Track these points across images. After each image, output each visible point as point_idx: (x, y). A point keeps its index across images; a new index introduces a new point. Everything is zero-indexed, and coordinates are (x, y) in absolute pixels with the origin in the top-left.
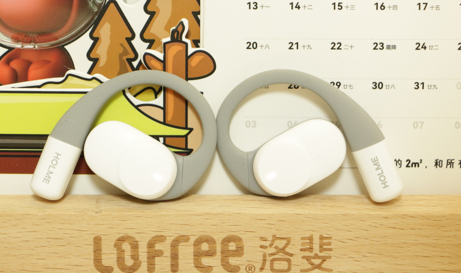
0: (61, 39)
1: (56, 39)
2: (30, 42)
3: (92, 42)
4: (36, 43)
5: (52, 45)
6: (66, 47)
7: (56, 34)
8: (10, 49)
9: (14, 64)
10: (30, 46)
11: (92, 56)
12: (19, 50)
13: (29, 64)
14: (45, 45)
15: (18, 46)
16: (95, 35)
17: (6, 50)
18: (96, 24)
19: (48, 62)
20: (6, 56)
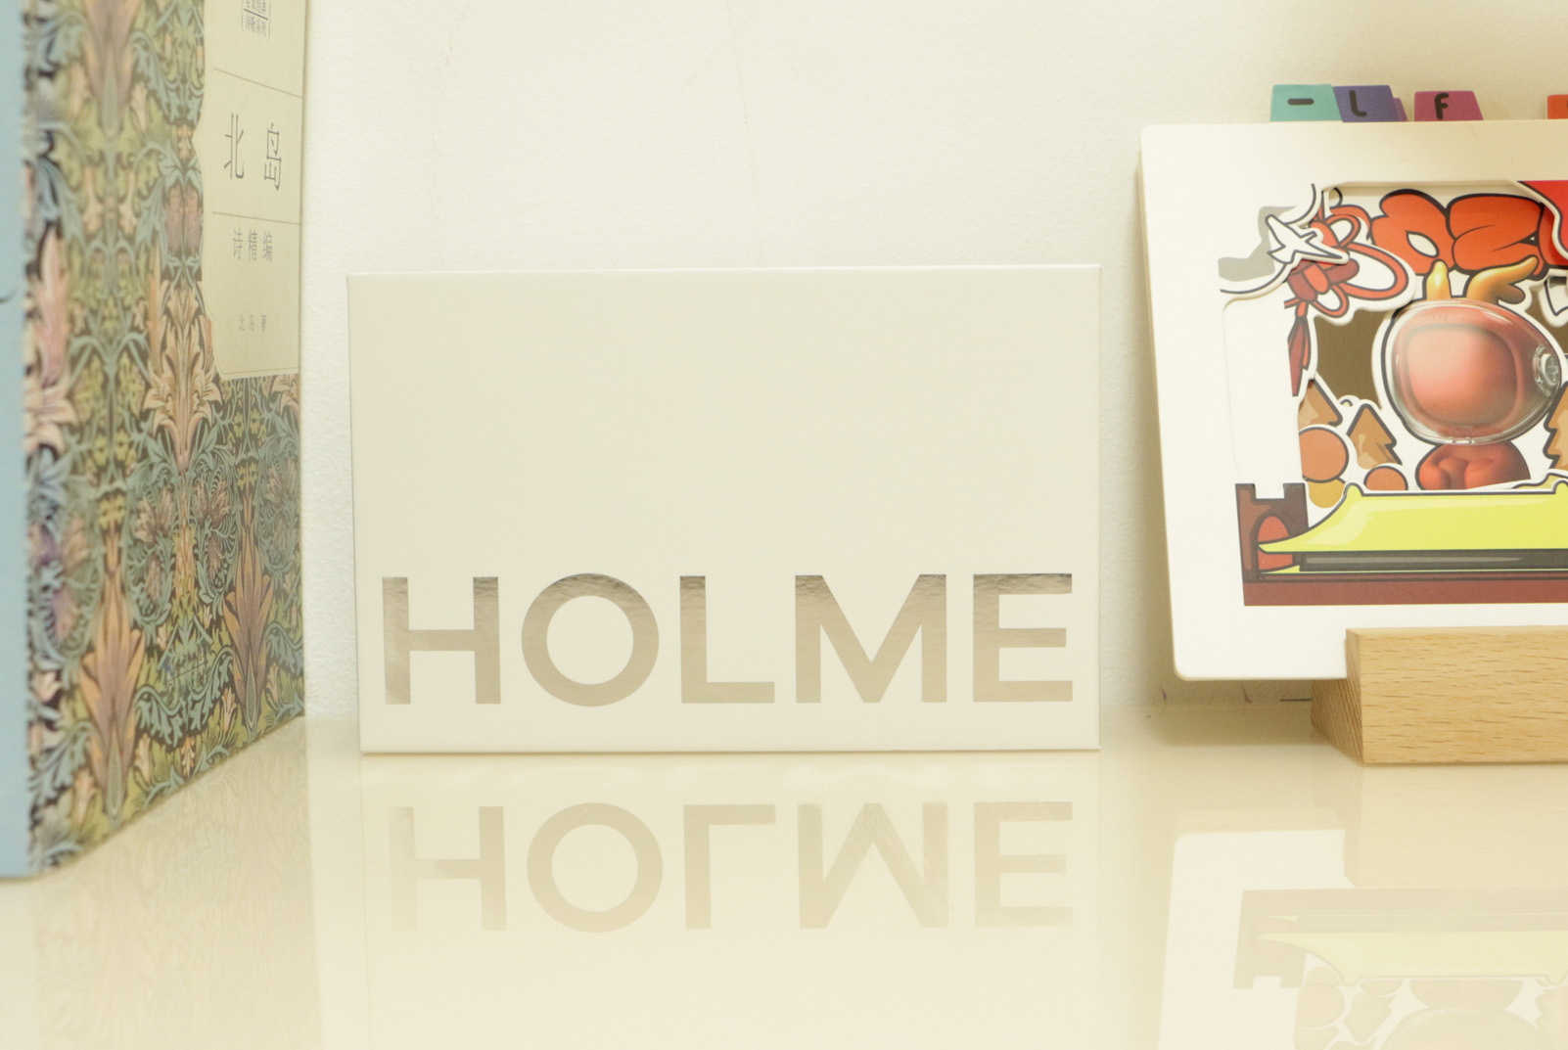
0: (1505, 432)
1: (1500, 431)
2: (1464, 436)
3: (1548, 434)
4: (1472, 437)
5: (1494, 440)
6: (1513, 442)
7: (1499, 426)
8: (1438, 445)
9: (1445, 465)
10: (1465, 442)
11: (1550, 452)
12: (1449, 446)
13: (1465, 464)
14: (1485, 439)
15: (1449, 441)
16: (1551, 426)
17: (1432, 447)
18: (1552, 411)
19: (1489, 461)
20: (1431, 456)
